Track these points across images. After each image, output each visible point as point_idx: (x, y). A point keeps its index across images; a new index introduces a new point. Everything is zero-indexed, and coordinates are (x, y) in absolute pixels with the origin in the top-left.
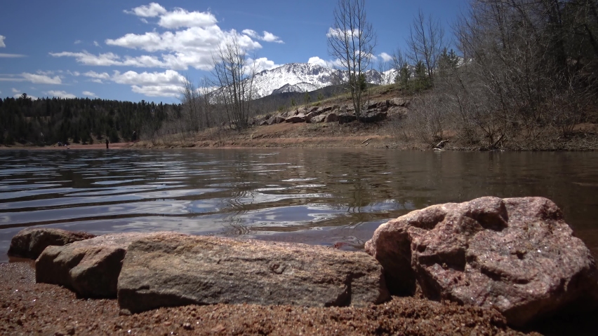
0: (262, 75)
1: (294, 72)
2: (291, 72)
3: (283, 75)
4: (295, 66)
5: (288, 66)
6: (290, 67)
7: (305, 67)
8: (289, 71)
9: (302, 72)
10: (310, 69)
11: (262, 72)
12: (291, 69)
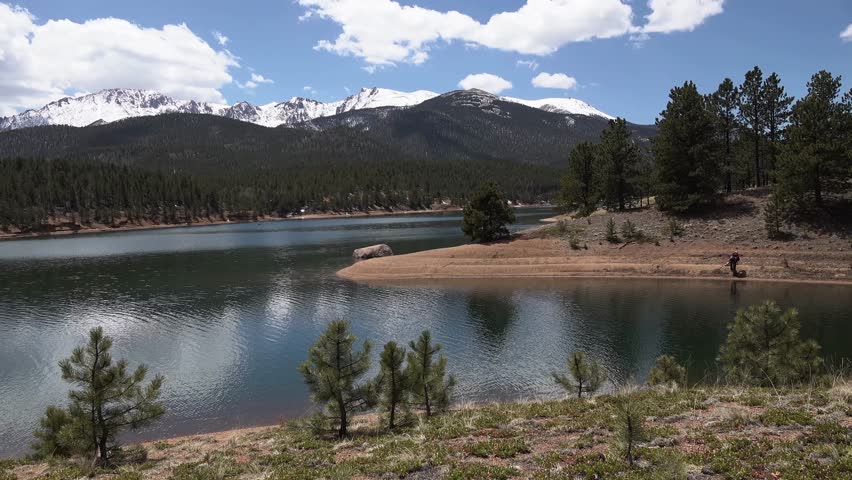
0: (60, 105)
1: (118, 103)
2: (113, 102)
3: (99, 107)
4: (120, 93)
5: (108, 93)
6: (111, 95)
7: (137, 95)
8: (108, 100)
9: (133, 103)
10: (147, 99)
11: (60, 101)
12: (113, 98)
